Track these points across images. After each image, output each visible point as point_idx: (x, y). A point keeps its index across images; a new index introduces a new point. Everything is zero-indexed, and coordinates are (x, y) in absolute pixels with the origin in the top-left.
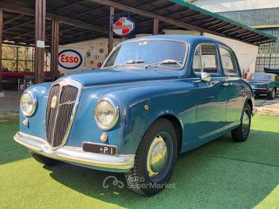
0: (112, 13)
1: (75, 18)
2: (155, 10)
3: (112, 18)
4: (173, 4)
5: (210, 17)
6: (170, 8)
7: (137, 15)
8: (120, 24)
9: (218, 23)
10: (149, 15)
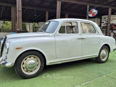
0: (88, 7)
8: (91, 12)
10: (106, 7)
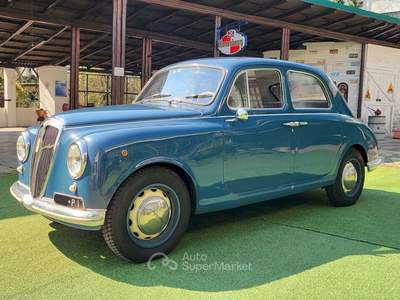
0: (218, 23)
1: (174, 34)
2: (284, 15)
3: (217, 31)
4: (309, 5)
5: (373, 20)
6: (306, 11)
7: (258, 25)
8: (227, 39)
9: (387, 29)
10: (275, 24)
